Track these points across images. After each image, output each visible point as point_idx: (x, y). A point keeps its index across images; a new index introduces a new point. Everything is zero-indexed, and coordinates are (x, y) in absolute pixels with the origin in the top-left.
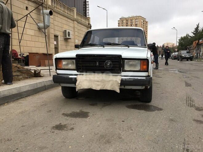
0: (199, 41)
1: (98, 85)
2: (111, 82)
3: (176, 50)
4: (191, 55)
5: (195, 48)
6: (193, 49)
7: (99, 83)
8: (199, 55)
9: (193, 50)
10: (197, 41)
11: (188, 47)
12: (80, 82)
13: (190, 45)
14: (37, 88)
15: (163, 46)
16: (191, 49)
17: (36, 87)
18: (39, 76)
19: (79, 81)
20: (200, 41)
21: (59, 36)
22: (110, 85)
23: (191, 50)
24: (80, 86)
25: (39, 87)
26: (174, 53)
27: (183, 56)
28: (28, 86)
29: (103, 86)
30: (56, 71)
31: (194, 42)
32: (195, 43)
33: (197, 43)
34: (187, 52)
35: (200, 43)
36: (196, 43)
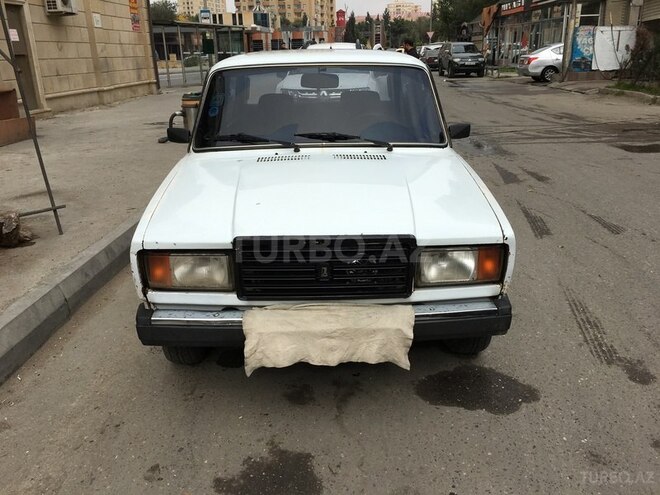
0: (500, 6)
1: (331, 349)
2: (380, 337)
3: (430, 34)
4: (480, 59)
5: (487, 31)
6: (481, 34)
7: (334, 342)
8: (500, 53)
9: (481, 37)
10: (494, 8)
11: (466, 24)
12: (258, 344)
13: (473, 18)
14: (39, 323)
15: (386, 16)
16: (476, 30)
17: (35, 324)
18: (16, 242)
19: (254, 342)
20: (504, 7)
21: (26, 8)
22: (375, 348)
23: (476, 35)
24: (258, 355)
25: (45, 317)
26: (423, 47)
27: (456, 63)
28: (7, 331)
29: (351, 351)
30: (145, 294)
31: (485, 9)
32: (489, 12)
33: (496, 14)
34: (467, 49)
35: (503, 14)
36: (492, 15)
